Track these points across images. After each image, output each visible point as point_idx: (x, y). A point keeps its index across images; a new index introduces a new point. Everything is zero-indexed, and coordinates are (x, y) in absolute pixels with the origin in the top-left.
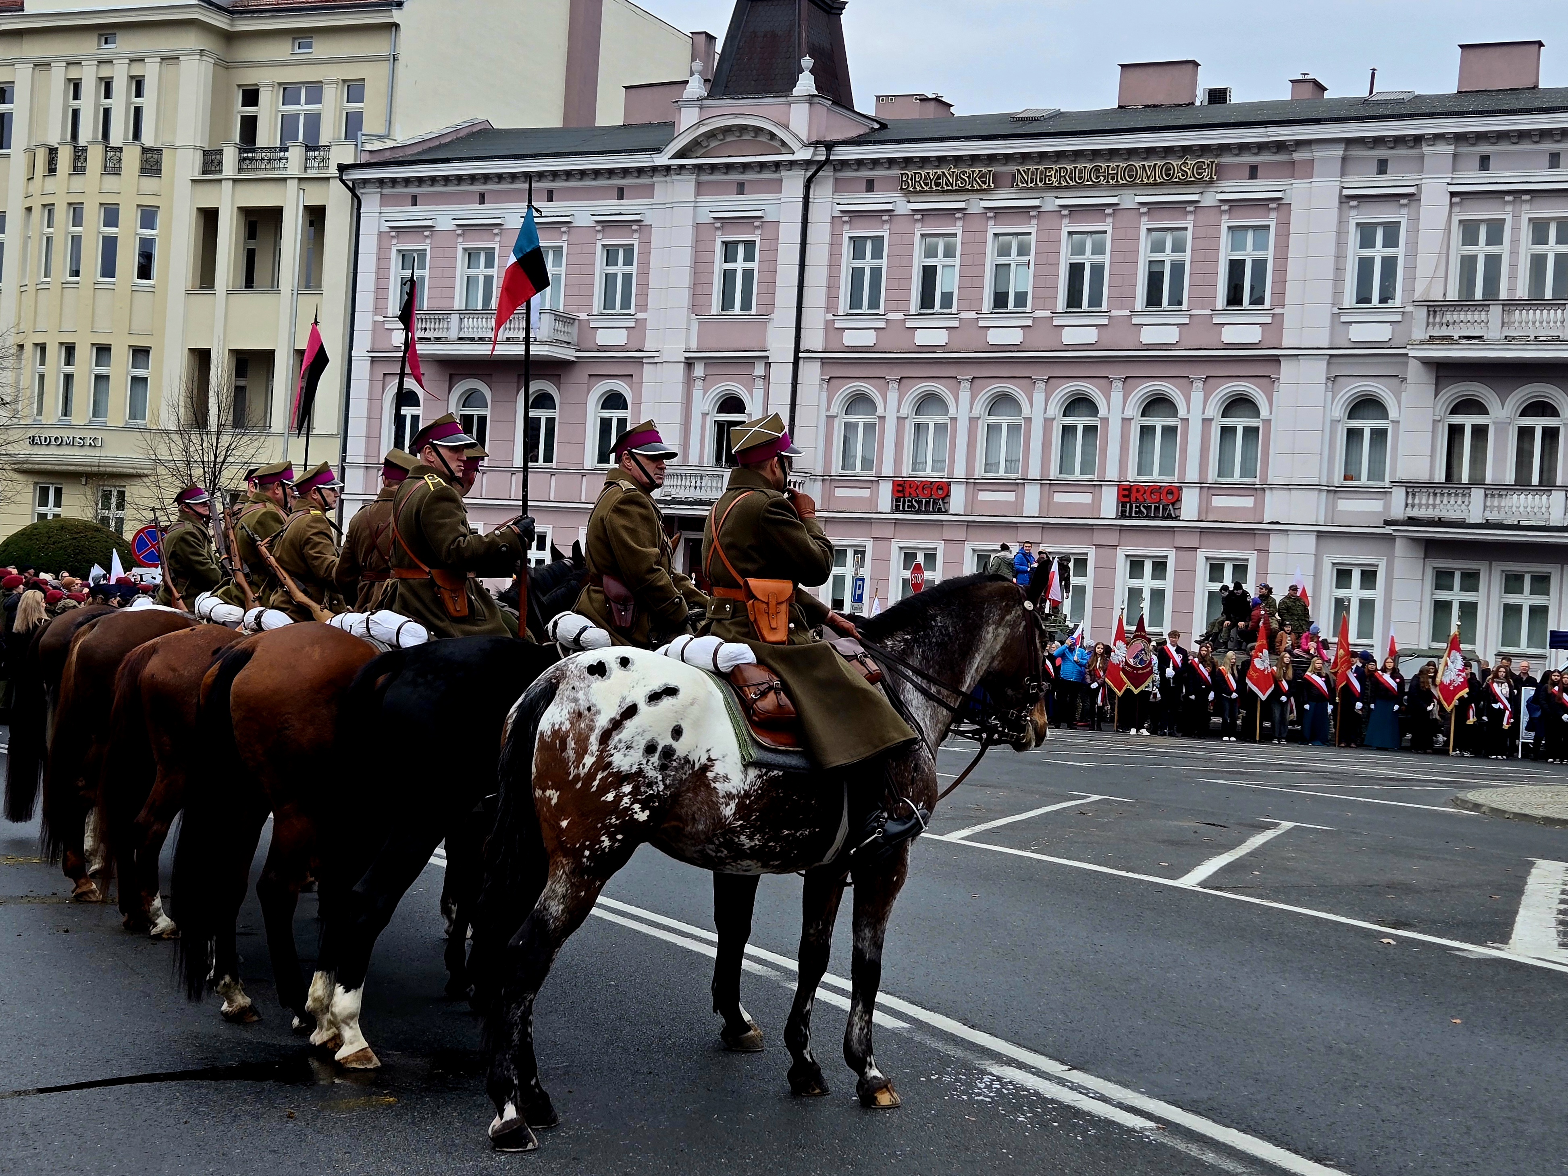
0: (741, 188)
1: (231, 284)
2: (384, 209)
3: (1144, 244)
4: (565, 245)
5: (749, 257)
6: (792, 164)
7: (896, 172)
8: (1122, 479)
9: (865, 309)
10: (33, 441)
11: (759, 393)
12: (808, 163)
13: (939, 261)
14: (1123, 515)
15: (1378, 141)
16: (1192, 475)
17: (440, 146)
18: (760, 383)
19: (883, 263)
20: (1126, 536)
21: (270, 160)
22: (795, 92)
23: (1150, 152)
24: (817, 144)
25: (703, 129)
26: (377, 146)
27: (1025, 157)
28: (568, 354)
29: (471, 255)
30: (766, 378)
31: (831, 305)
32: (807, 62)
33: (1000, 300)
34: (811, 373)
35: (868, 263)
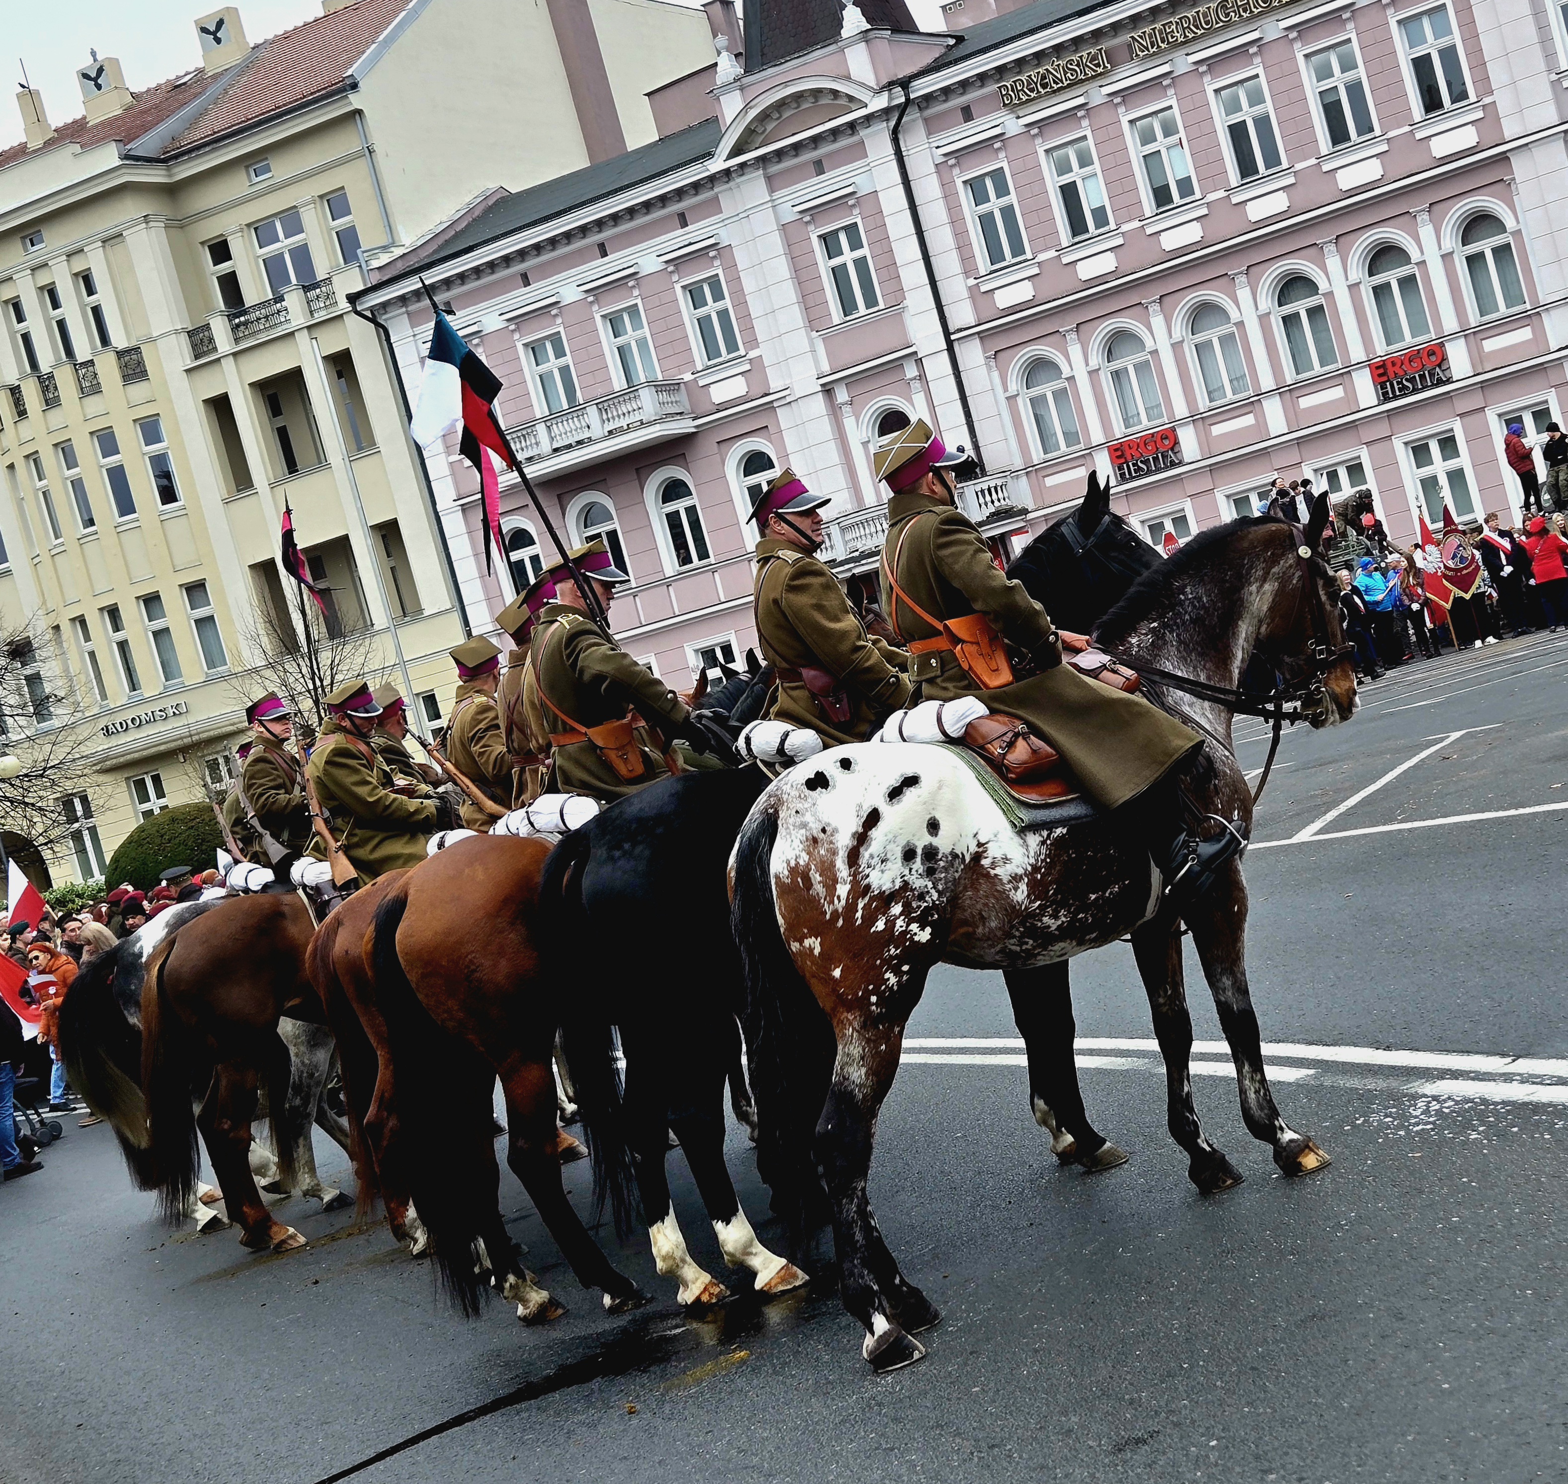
0: (819, 168)
1: (271, 475)
2: (417, 330)
3: (1306, 74)
4: (640, 302)
5: (856, 244)
6: (869, 119)
7: (992, 88)
8: (1371, 356)
9: (1008, 259)
10: (107, 732)
11: (919, 398)
12: (886, 112)
13: (1075, 175)
14: (1386, 398)
16: (1450, 324)
17: (457, 235)
18: (916, 384)
19: (1013, 198)
20: (1397, 421)
21: (267, 317)
22: (845, 32)
24: (890, 85)
25: (753, 114)
26: (384, 259)
27: (1135, 20)
28: (685, 426)
29: (535, 348)
30: (922, 377)
31: (968, 268)
33: (1162, 196)
34: (972, 355)
35: (994, 204)
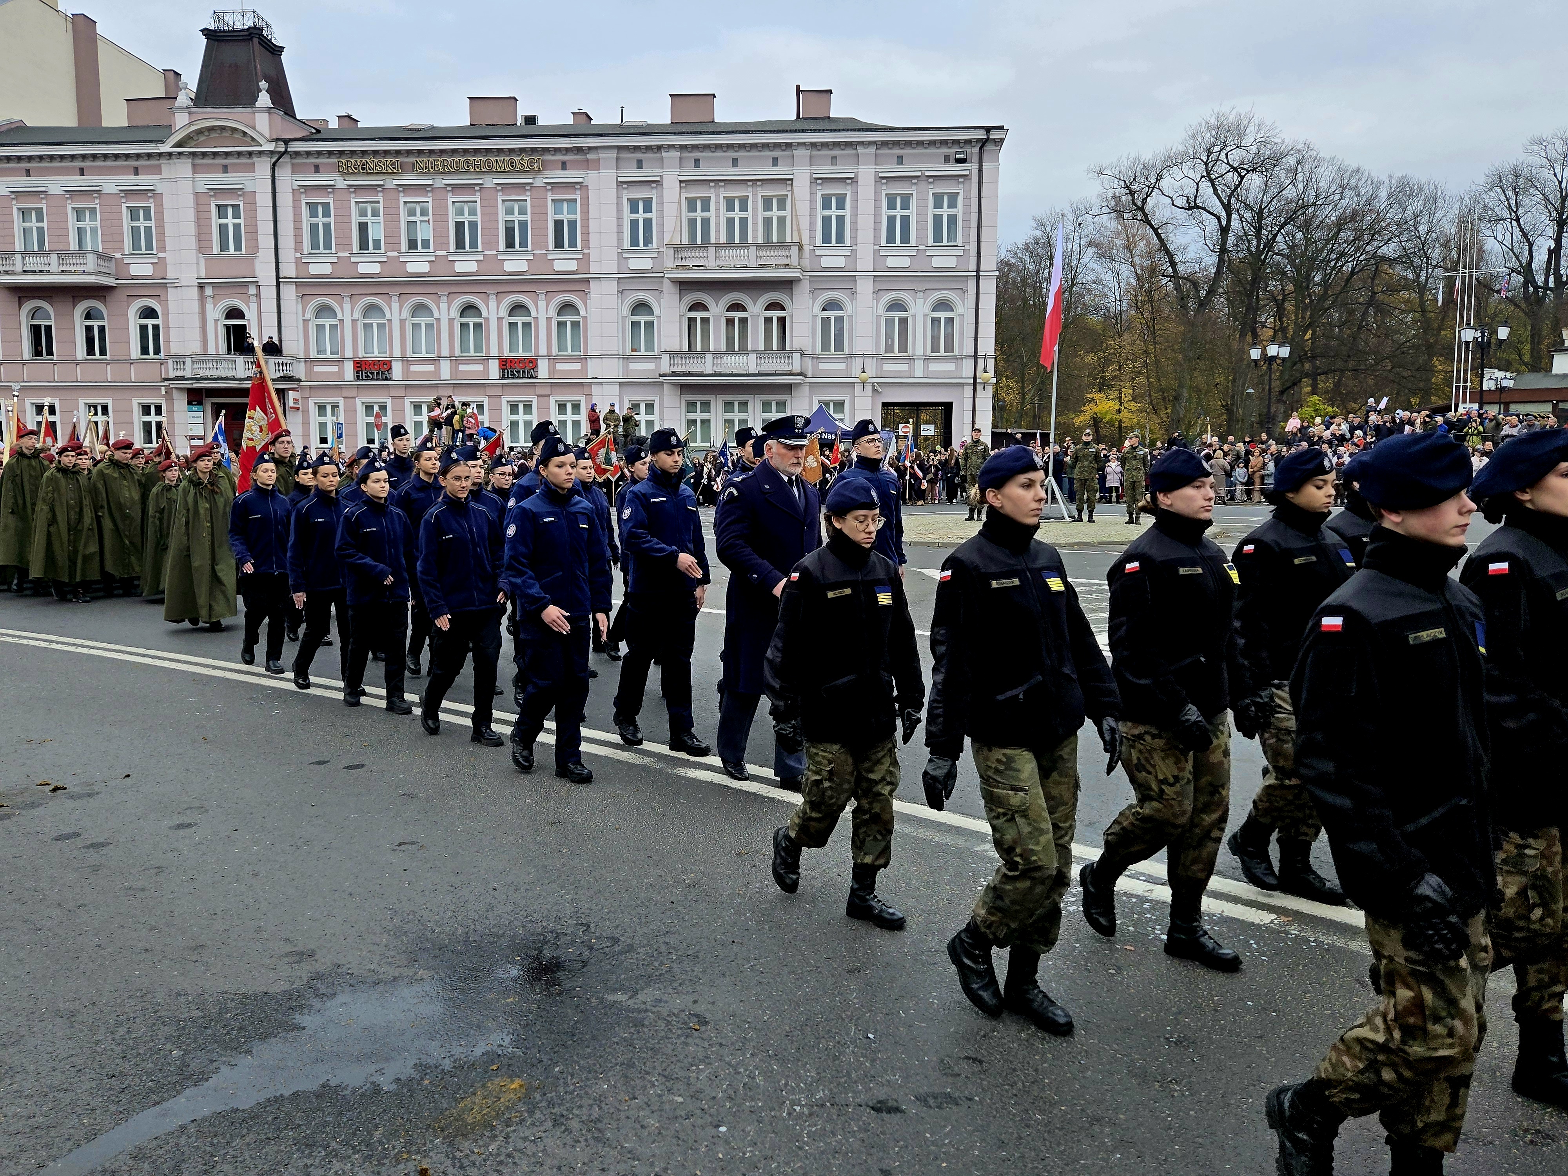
0: (225, 169)
3: (501, 209)
4: (98, 207)
5: (236, 216)
6: (261, 153)
7: (333, 160)
8: (501, 355)
9: (322, 250)
11: (254, 306)
12: (272, 153)
13: (369, 219)
14: (503, 377)
15: (636, 148)
16: (543, 351)
18: (253, 299)
19: (332, 220)
20: (506, 389)
22: (258, 104)
23: (500, 151)
24: (277, 140)
25: (193, 128)
27: (420, 152)
28: (110, 281)
29: (24, 213)
30: (258, 295)
31: (298, 247)
32: (263, 85)
33: (412, 244)
34: (289, 293)
35: (320, 220)
